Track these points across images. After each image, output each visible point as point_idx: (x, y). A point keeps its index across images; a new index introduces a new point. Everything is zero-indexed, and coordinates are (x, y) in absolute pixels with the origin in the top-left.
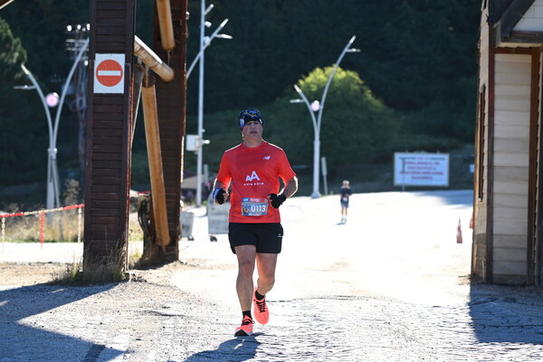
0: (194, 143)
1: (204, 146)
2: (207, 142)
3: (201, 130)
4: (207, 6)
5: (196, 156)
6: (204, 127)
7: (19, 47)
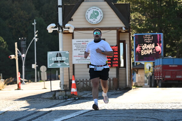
0: (34, 66)
1: (37, 67)
2: (37, 66)
3: (36, 63)
4: (36, 31)
5: (35, 70)
6: (37, 62)
7: (6, 44)
